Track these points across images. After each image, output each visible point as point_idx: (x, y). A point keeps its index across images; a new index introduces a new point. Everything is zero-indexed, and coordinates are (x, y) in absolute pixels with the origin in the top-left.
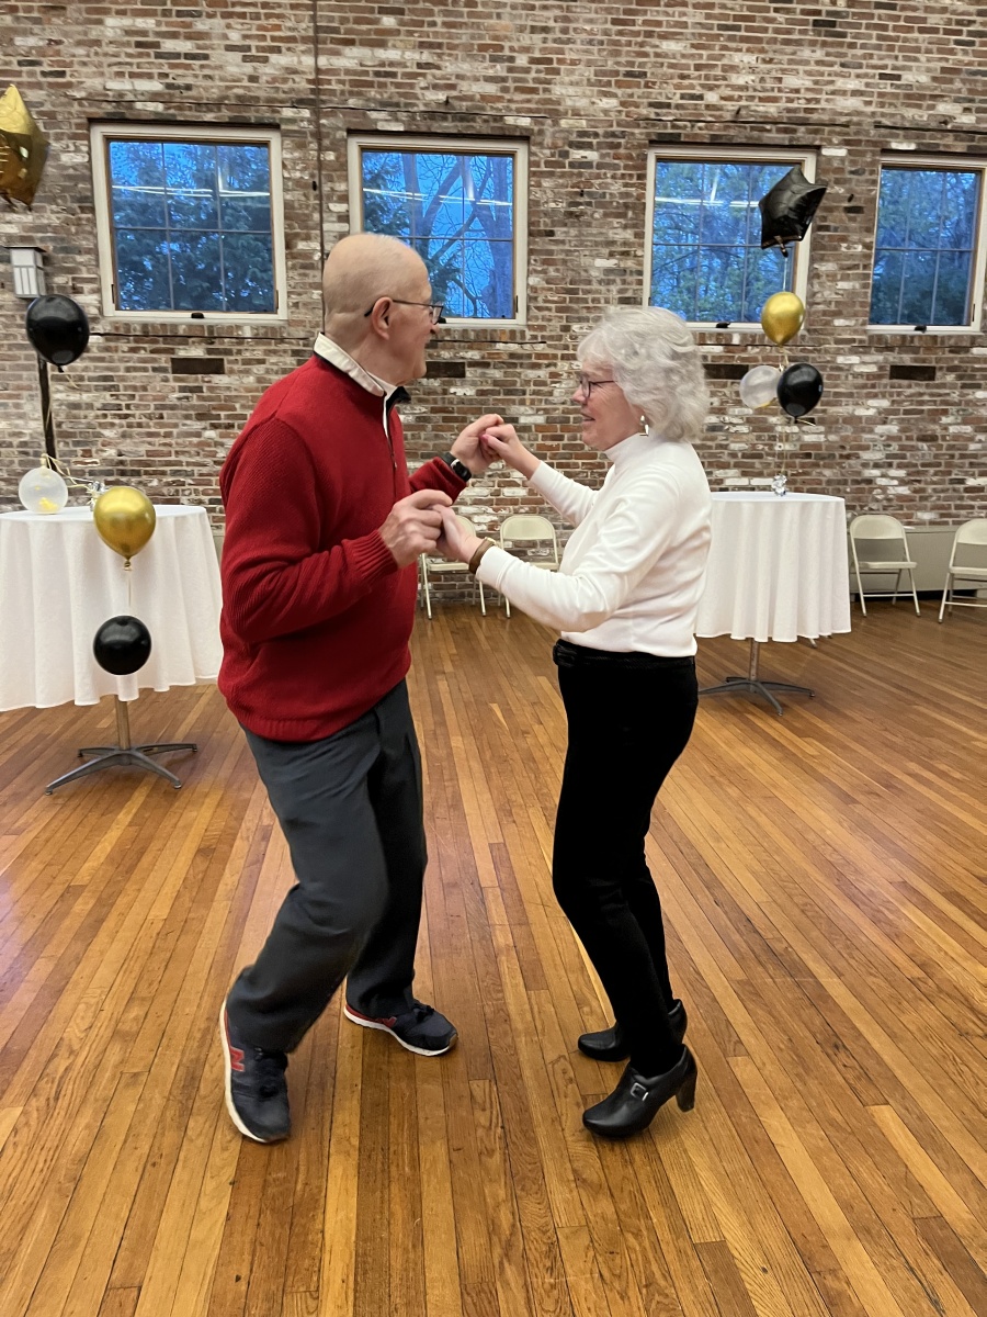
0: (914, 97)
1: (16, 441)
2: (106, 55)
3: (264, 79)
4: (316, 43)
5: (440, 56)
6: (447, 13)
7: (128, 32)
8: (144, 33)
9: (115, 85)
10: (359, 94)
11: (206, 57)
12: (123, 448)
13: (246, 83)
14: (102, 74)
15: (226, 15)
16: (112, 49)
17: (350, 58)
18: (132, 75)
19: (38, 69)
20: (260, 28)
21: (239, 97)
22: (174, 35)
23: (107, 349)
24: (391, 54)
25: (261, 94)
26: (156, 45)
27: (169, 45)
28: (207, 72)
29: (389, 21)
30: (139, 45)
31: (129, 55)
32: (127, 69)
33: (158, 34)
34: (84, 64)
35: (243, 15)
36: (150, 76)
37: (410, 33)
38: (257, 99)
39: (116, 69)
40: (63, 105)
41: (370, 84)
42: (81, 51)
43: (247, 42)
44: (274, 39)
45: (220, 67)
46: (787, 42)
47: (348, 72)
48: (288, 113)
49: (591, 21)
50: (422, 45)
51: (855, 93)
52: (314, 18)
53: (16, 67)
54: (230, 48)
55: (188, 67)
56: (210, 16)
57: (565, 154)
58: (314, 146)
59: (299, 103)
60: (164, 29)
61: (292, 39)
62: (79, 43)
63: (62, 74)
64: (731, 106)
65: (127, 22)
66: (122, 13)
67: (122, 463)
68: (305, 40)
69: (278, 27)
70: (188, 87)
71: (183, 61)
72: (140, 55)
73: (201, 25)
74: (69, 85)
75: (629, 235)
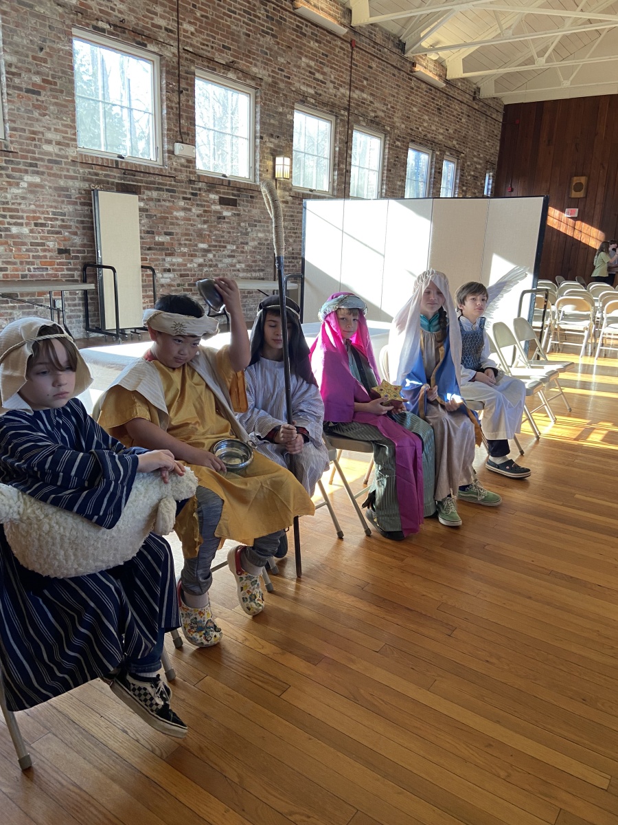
0: (451, 138)
1: (266, 243)
2: (301, 73)
3: (338, 97)
4: (351, 86)
5: (374, 99)
6: (377, 84)
7: (308, 66)
8: (311, 67)
9: (304, 88)
10: (357, 109)
11: (325, 83)
12: (294, 247)
13: (333, 97)
14: (300, 82)
15: (332, 68)
16: (303, 72)
17: (356, 94)
18: (308, 85)
19: (283, 73)
20: (338, 76)
21: (332, 102)
22: (318, 71)
23: (293, 203)
24: (365, 96)
25: (336, 102)
26: (314, 74)
27: (318, 76)
28: (325, 90)
29: (365, 82)
30: (310, 72)
31: (307, 76)
32: (306, 82)
33: (315, 69)
34: (295, 75)
35: (335, 69)
36: (311, 86)
37: (369, 88)
38: (335, 104)
39: (303, 81)
40: (289, 92)
41: (359, 106)
42: (295, 70)
43: (335, 81)
44: (341, 81)
45: (328, 89)
46: (433, 114)
47: (356, 100)
48: (342, 112)
49: (402, 96)
50: (372, 94)
51: (442, 134)
52: (351, 75)
53: (277, 70)
54: (331, 82)
55: (321, 86)
56: (328, 66)
57: (395, 143)
58: (347, 127)
59: (345, 109)
60: (316, 67)
61: (344, 82)
62: (295, 66)
63: (289, 78)
64: (423, 133)
65: (307, 61)
66: (306, 56)
67: (293, 253)
68: (347, 84)
69: (342, 77)
70: (320, 95)
71: (319, 83)
72: (310, 77)
73: (326, 69)
74: (290, 83)
75: (403, 174)
